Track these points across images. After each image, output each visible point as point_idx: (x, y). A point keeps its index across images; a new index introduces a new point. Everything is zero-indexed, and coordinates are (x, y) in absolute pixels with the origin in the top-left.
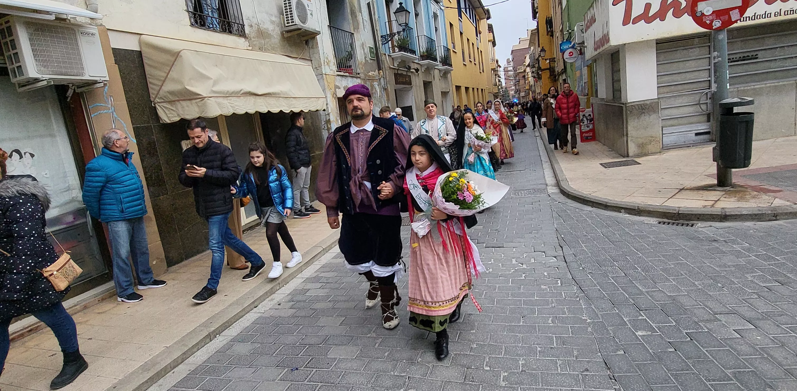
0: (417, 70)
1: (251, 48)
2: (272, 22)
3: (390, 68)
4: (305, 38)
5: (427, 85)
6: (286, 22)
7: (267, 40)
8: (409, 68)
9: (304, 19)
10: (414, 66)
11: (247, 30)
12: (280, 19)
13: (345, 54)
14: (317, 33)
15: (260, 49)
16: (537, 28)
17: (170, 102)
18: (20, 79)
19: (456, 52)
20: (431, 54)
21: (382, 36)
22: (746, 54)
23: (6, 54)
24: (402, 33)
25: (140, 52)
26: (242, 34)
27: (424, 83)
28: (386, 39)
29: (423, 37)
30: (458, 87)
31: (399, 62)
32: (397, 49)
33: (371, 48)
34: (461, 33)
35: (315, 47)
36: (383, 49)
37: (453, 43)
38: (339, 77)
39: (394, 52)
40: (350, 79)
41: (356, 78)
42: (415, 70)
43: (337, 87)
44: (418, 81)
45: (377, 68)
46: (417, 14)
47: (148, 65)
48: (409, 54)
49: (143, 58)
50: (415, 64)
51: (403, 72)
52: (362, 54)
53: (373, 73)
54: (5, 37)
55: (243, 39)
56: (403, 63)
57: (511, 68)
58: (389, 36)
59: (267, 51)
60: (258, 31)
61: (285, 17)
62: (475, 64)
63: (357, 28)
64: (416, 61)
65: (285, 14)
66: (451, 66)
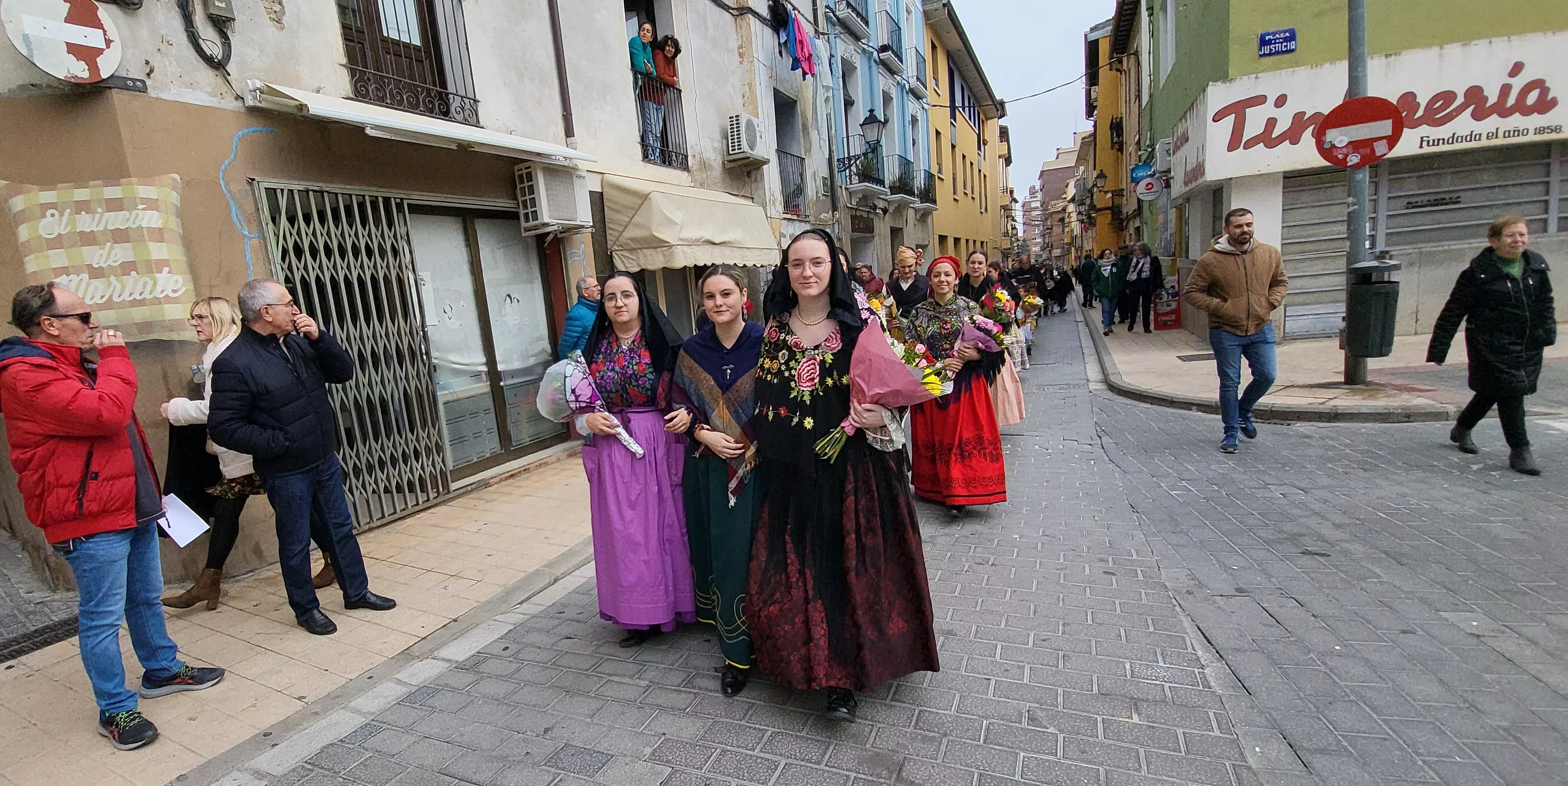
0: (885, 211)
1: (693, 185)
2: (715, 149)
3: (847, 207)
4: (748, 169)
5: (896, 233)
6: (731, 149)
7: (709, 173)
8: (875, 208)
9: (752, 146)
10: (881, 204)
12: (722, 143)
13: (793, 188)
14: (766, 162)
15: (702, 185)
16: (1094, 135)
17: (632, 250)
18: (532, 223)
19: (942, 180)
20: (906, 185)
21: (838, 160)
22: (1440, 196)
23: (520, 199)
24: (870, 155)
25: (602, 193)
26: (685, 167)
27: (891, 231)
28: (844, 164)
29: (896, 158)
30: (943, 239)
31: (860, 199)
32: (855, 179)
33: (824, 179)
34: (953, 147)
35: (759, 179)
36: (839, 179)
37: (939, 164)
38: (785, 222)
39: (851, 184)
40: (797, 223)
41: (805, 222)
42: (882, 209)
43: (782, 235)
44: (882, 227)
45: (831, 207)
46: (887, 121)
47: (608, 207)
48: (874, 186)
49: (605, 200)
50: (881, 201)
51: (863, 212)
52: (813, 188)
53: (826, 215)
54: (522, 182)
55: (686, 173)
56: (866, 198)
57: (1038, 204)
58: (849, 159)
59: (708, 187)
60: (700, 161)
61: (730, 142)
62: (973, 197)
63: (808, 150)
64: (882, 196)
65: (730, 139)
66: (934, 202)
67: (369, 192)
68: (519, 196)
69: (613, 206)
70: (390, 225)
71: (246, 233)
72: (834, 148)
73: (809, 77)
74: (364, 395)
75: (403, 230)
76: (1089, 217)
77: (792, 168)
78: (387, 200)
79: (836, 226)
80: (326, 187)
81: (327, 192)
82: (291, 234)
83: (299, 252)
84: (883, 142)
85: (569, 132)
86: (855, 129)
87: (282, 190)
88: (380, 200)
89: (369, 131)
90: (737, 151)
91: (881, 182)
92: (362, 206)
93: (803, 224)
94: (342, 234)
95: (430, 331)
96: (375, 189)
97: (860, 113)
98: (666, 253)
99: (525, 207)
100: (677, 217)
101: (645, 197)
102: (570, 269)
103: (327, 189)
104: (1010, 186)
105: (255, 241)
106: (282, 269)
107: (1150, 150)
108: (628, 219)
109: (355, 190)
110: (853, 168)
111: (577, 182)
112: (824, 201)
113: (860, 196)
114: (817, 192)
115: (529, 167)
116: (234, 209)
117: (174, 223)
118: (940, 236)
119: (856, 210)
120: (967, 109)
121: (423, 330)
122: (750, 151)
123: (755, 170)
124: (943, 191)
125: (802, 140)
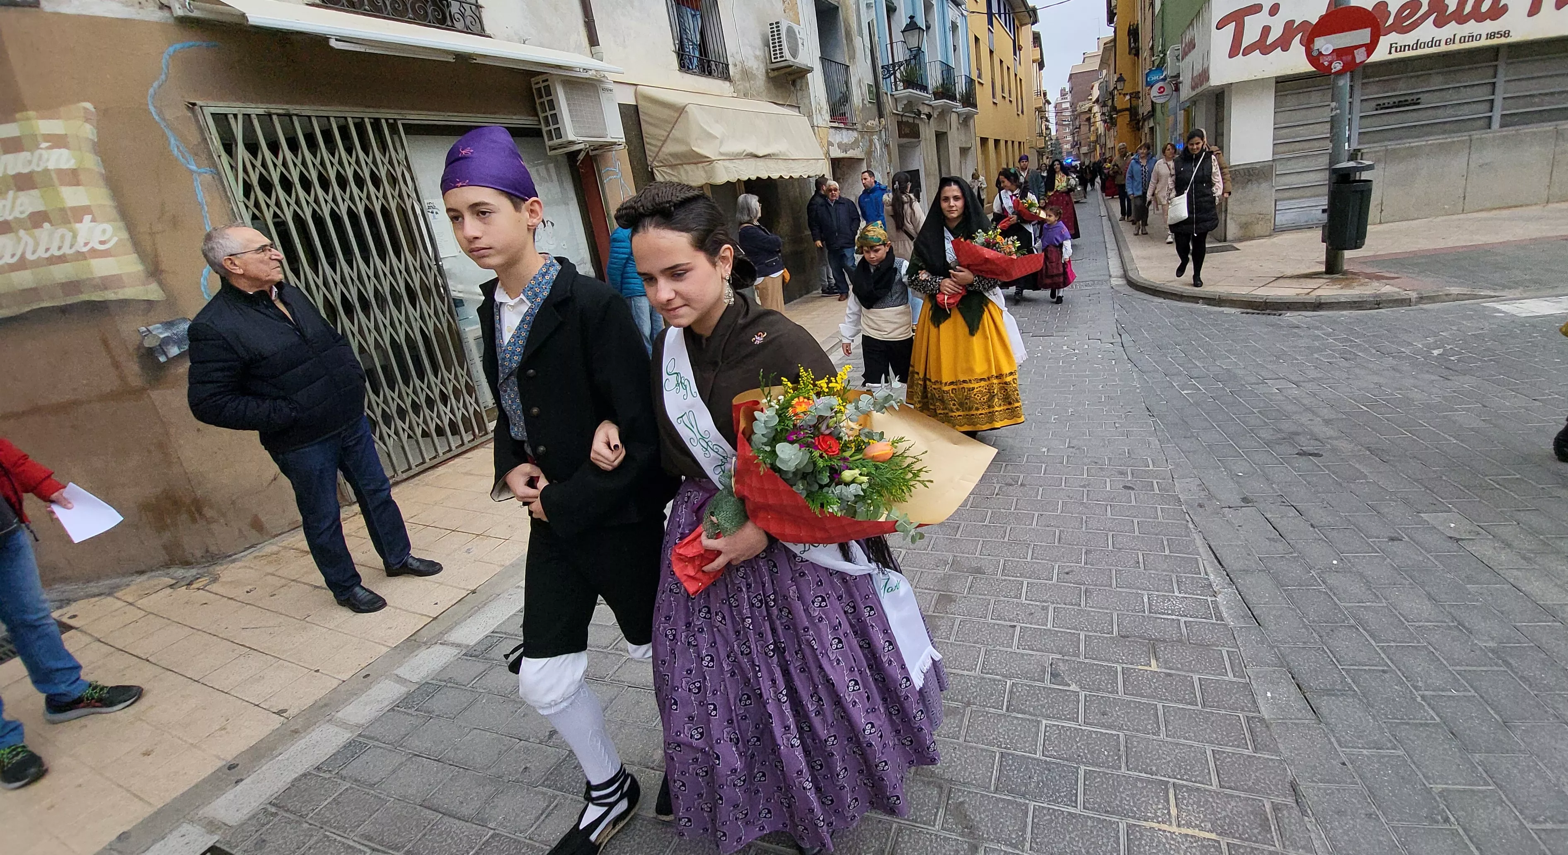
0: (929, 116)
1: (735, 95)
2: (756, 57)
3: (893, 113)
4: (793, 77)
5: (941, 137)
6: (773, 57)
7: (752, 82)
8: (919, 113)
9: (794, 54)
10: (926, 110)
11: (731, 69)
12: (765, 51)
13: (838, 96)
14: (810, 70)
15: (745, 95)
16: (1114, 40)
17: (672, 166)
18: (556, 141)
19: (982, 84)
20: (948, 90)
21: (883, 67)
22: (1402, 99)
23: (541, 115)
24: (913, 62)
25: (637, 106)
26: (726, 76)
27: (937, 136)
28: (889, 71)
29: (938, 63)
30: (984, 141)
31: (905, 105)
32: (901, 85)
33: (870, 86)
34: (991, 53)
35: (804, 88)
36: (885, 86)
37: (979, 69)
38: (833, 130)
39: (896, 90)
40: (844, 132)
41: (852, 130)
42: (926, 115)
43: (830, 144)
44: (928, 132)
45: (877, 113)
46: (928, 27)
47: (646, 121)
48: (919, 92)
49: (640, 113)
50: (925, 107)
51: (909, 118)
52: (859, 96)
53: (872, 122)
54: (541, 97)
55: (727, 83)
56: (910, 105)
57: (1068, 105)
58: (894, 64)
59: (752, 97)
60: (742, 70)
61: (772, 49)
62: (1011, 101)
63: (852, 57)
64: (927, 102)
65: (771, 46)
66: (975, 106)
67: (351, 114)
68: (540, 113)
69: (647, 119)
70: (384, 148)
71: (194, 168)
72: (878, 55)
74: (371, 342)
75: (402, 156)
76: (1111, 118)
77: (838, 77)
78: (376, 123)
79: (883, 133)
80: (293, 109)
81: (296, 115)
82: (254, 166)
83: (266, 186)
84: (925, 48)
85: (593, 40)
86: (898, 36)
87: (235, 116)
88: (367, 120)
89: (333, 43)
90: (779, 59)
91: (924, 88)
92: (344, 131)
93: (850, 132)
94: (322, 163)
95: (446, 265)
96: (362, 109)
97: (902, 20)
98: (707, 168)
99: (547, 124)
100: (717, 130)
101: (681, 110)
102: (606, 186)
103: (295, 112)
104: (1043, 88)
105: (208, 177)
106: (247, 207)
107: (1162, 55)
108: (666, 134)
109: (334, 112)
110: (898, 75)
111: (604, 96)
112: (869, 108)
113: (906, 102)
114: (863, 100)
115: (547, 80)
116: (172, 141)
117: (92, 162)
118: (981, 138)
119: (902, 116)
120: (1003, 16)
121: (437, 264)
122: (792, 59)
123: (799, 78)
124: (983, 95)
125: (846, 49)
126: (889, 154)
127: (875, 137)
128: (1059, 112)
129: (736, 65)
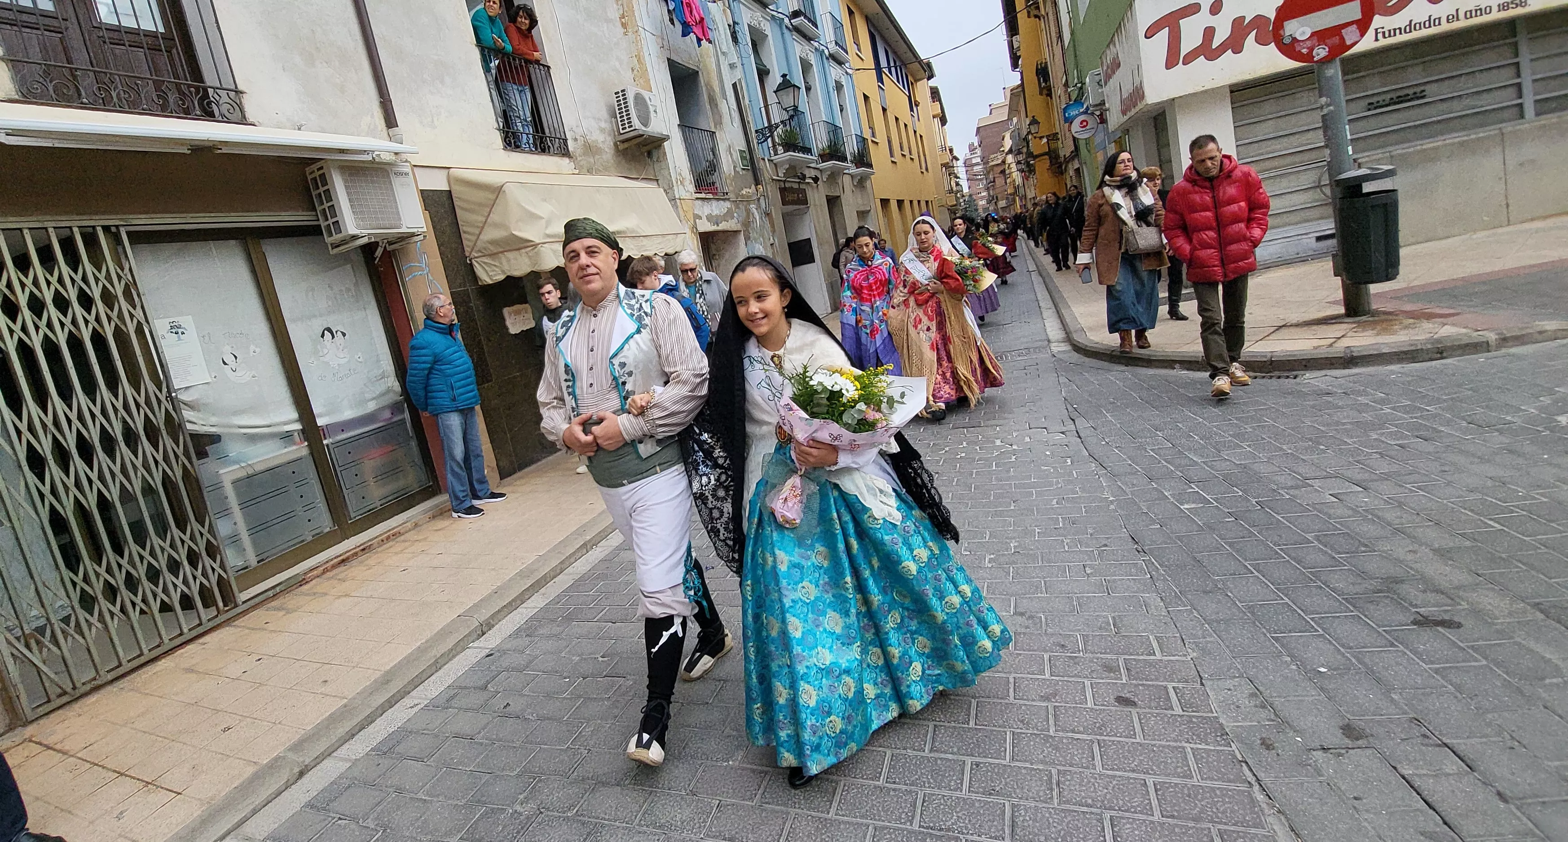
0: (816, 180)
1: (576, 172)
2: (602, 130)
3: (773, 180)
4: (646, 148)
5: (833, 202)
6: (621, 127)
7: (597, 157)
8: (804, 177)
9: (645, 122)
10: (812, 174)
11: (571, 144)
12: (611, 122)
13: (705, 164)
14: (665, 138)
15: (590, 171)
16: (1022, 86)
17: (493, 255)
19: (877, 143)
20: (837, 150)
21: (757, 131)
23: (318, 209)
24: (792, 122)
25: (450, 191)
26: (565, 152)
27: (828, 201)
28: (764, 135)
29: (821, 124)
30: (885, 202)
31: (787, 170)
32: (780, 149)
33: (741, 151)
34: (884, 110)
35: (661, 159)
36: (759, 151)
37: (871, 127)
38: (700, 202)
39: (776, 154)
40: (714, 203)
41: (724, 200)
42: (813, 179)
43: (697, 217)
44: (817, 197)
45: (753, 181)
46: (807, 85)
47: (462, 208)
48: (801, 155)
49: (455, 200)
50: (812, 170)
51: (792, 182)
52: (729, 163)
53: (748, 190)
54: (317, 187)
55: (567, 160)
56: (793, 170)
57: (979, 160)
58: (770, 127)
59: (598, 172)
60: (584, 145)
61: (619, 120)
62: (912, 159)
63: (719, 123)
64: (813, 165)
65: (618, 116)
66: (870, 166)
67: (78, 223)
69: (465, 205)
72: (750, 119)
73: (704, 42)
76: (1029, 166)
77: (701, 144)
79: (762, 201)
84: (804, 107)
85: (390, 121)
86: (772, 96)
89: (4, 139)
90: (628, 130)
91: (808, 150)
93: (722, 202)
97: (775, 78)
98: (533, 253)
99: (325, 218)
100: (542, 209)
101: (498, 191)
102: (408, 284)
104: (949, 144)
107: (1079, 86)
108: (483, 219)
110: (776, 138)
111: (398, 182)
112: (743, 175)
113: (787, 167)
114: (735, 167)
115: (322, 167)
118: (881, 200)
119: (785, 181)
120: (893, 71)
121: (170, 396)
122: (644, 128)
123: (656, 148)
124: (878, 155)
125: (709, 113)
126: (773, 226)
127: (753, 207)
128: (968, 165)
129: (576, 140)
